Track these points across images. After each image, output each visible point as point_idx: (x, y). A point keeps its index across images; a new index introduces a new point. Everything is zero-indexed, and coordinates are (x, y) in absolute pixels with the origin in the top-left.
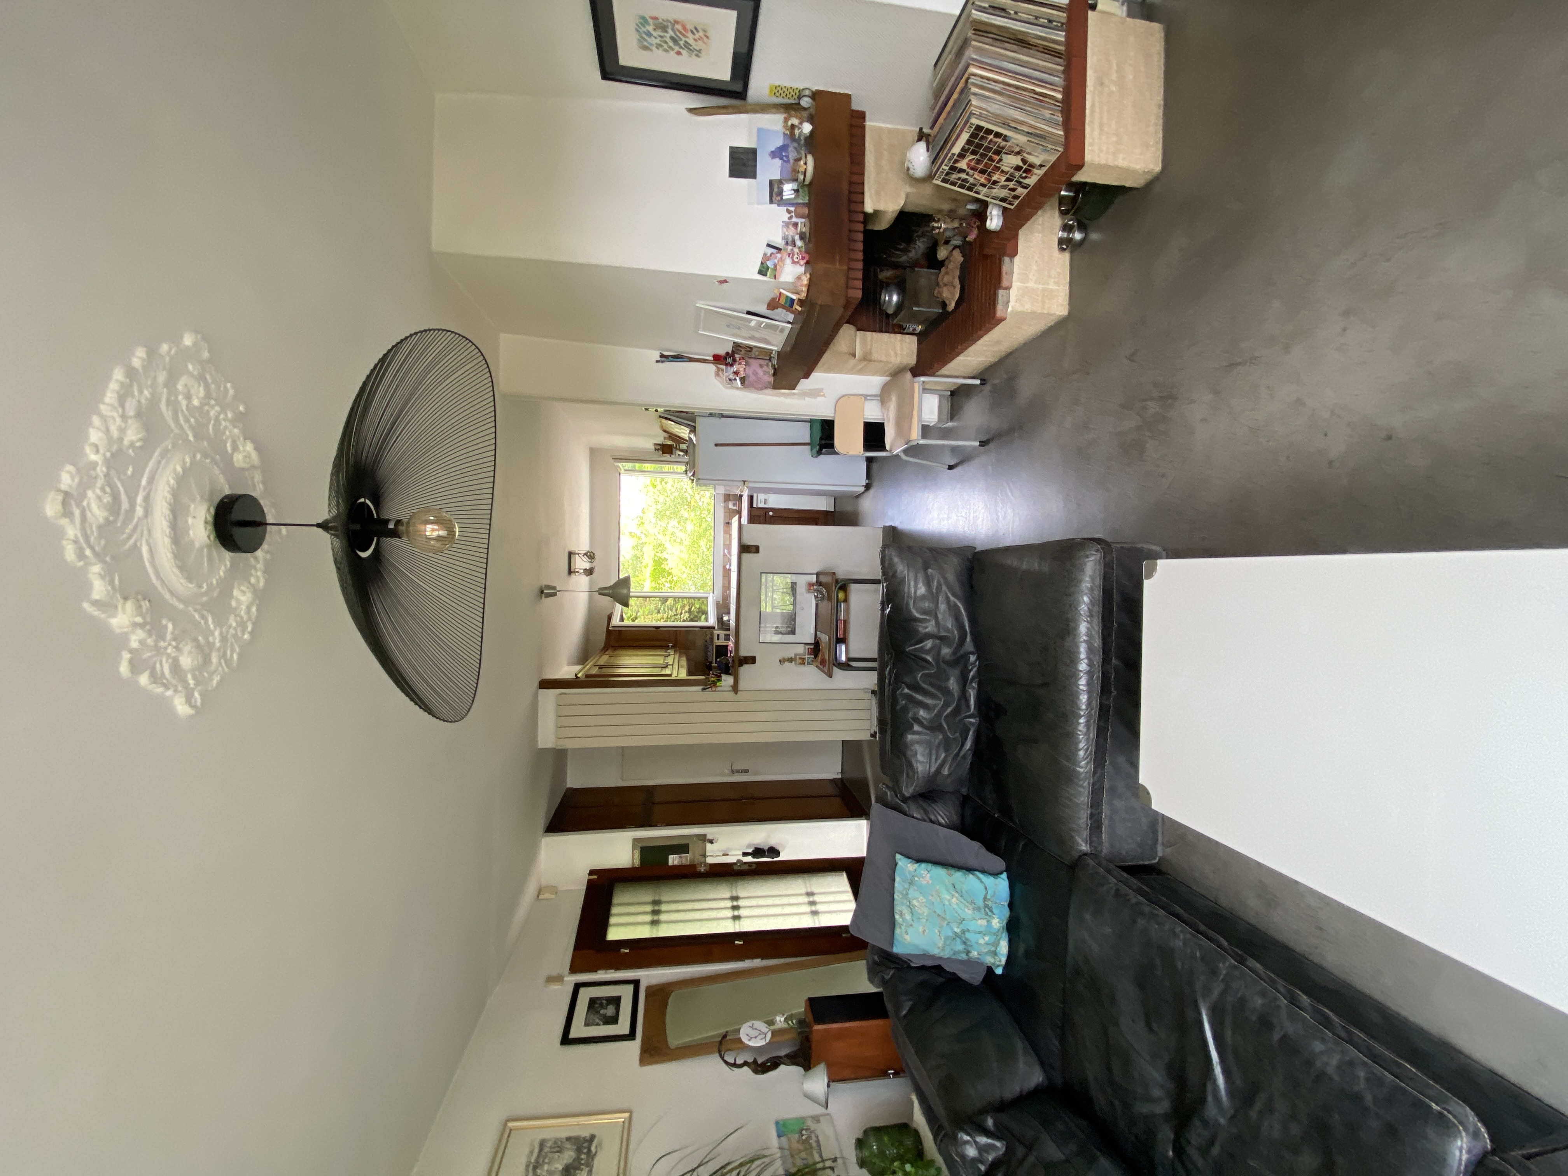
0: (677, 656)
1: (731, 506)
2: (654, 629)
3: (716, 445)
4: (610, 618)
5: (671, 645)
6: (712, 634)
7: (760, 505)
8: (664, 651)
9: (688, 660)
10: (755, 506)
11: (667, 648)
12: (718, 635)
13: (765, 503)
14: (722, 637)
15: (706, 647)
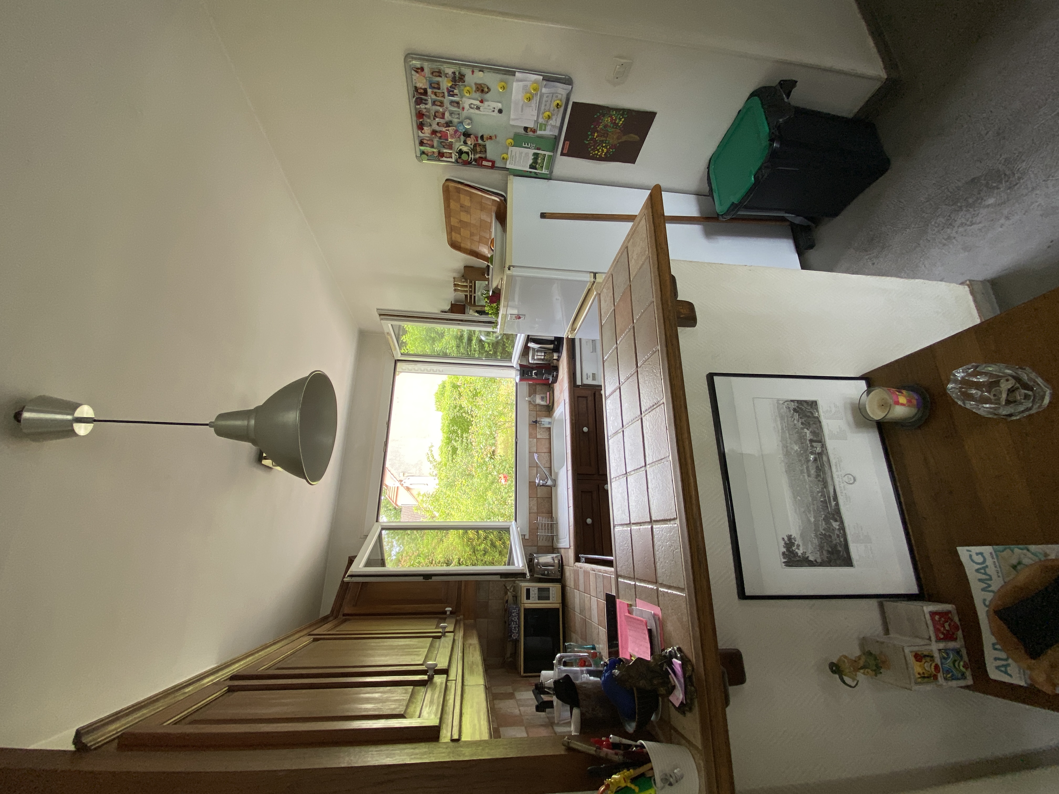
0: (460, 635)
1: (538, 401)
2: (421, 579)
3: (543, 216)
4: (351, 561)
5: (449, 609)
6: (516, 590)
7: (586, 382)
8: (435, 622)
9: (480, 638)
10: (579, 383)
11: (440, 616)
12: (528, 591)
13: (594, 379)
14: (534, 593)
15: (507, 612)
